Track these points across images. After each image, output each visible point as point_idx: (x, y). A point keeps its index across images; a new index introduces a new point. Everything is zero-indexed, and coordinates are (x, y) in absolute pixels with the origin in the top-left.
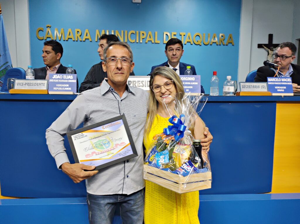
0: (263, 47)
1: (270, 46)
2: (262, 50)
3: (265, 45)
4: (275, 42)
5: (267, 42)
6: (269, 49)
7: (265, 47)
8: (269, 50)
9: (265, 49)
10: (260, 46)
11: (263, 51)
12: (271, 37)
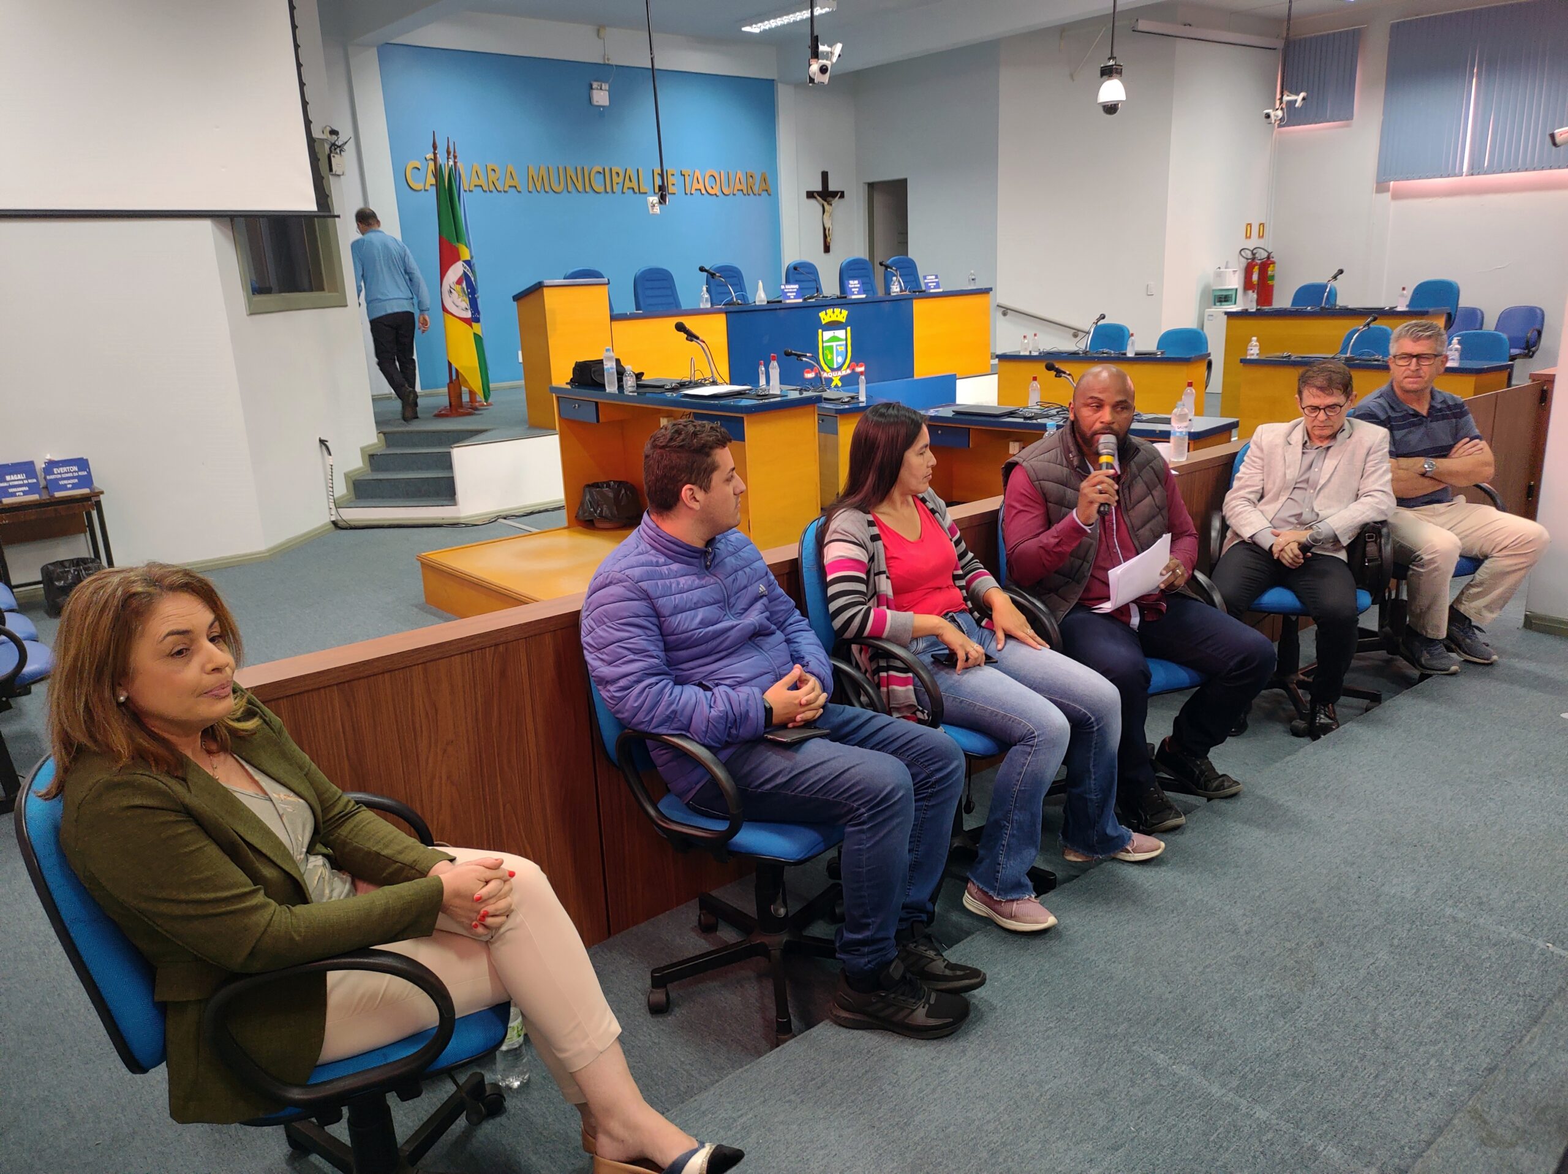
0: (815, 198)
1: (826, 195)
2: (812, 201)
3: (818, 193)
4: (832, 187)
5: (819, 188)
6: (825, 200)
7: (819, 198)
8: (825, 204)
9: (818, 201)
10: (810, 195)
11: (815, 205)
12: (825, 176)
